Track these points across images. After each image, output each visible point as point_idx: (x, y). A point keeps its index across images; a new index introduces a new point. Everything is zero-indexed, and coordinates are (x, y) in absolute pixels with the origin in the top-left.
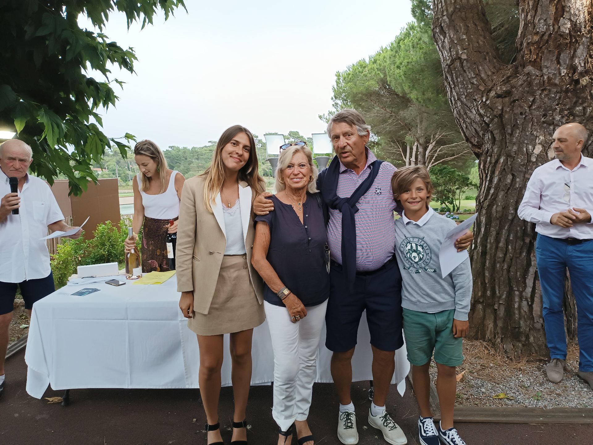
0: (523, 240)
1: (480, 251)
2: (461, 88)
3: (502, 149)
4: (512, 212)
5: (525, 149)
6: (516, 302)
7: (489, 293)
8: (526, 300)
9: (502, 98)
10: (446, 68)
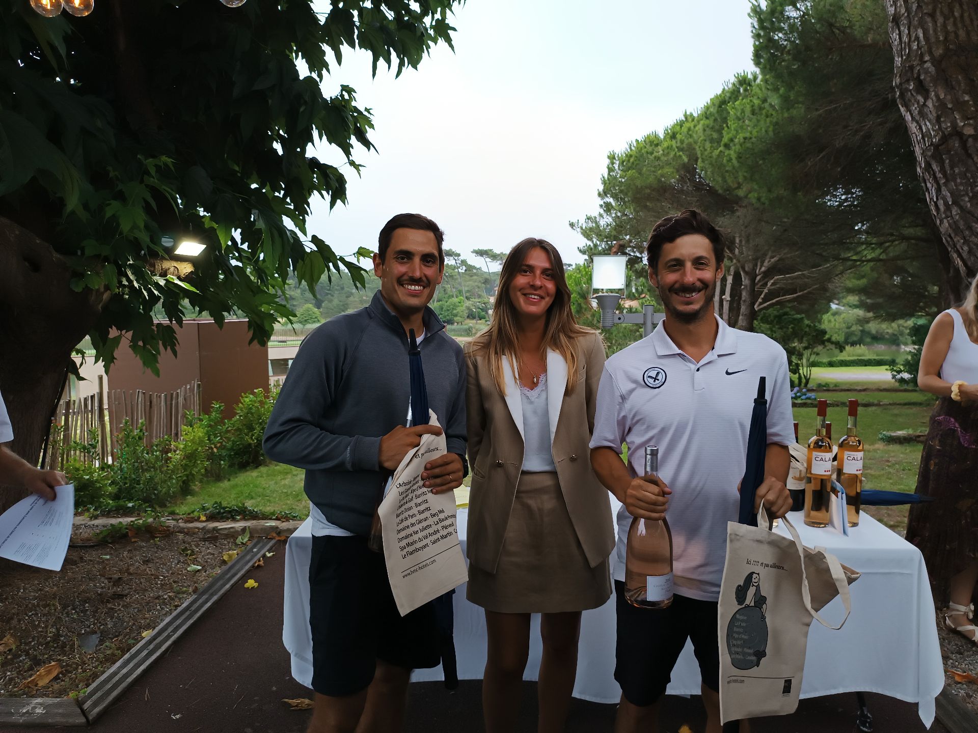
10: (930, 150)
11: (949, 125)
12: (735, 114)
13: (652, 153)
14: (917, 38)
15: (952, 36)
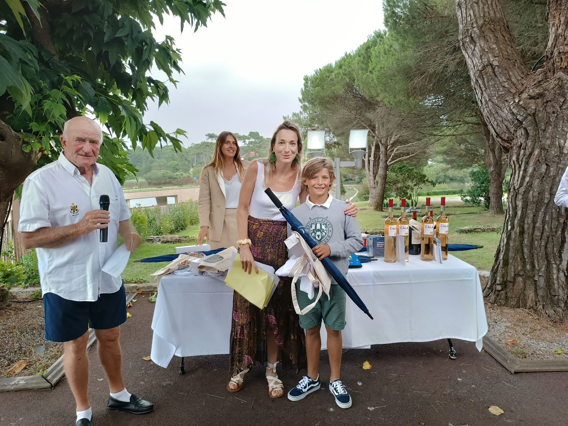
0: (558, 220)
1: (518, 231)
2: (493, 90)
3: (535, 143)
4: (548, 196)
5: (557, 143)
6: (554, 274)
7: (528, 267)
8: (563, 271)
9: (535, 99)
10: (477, 73)
11: (486, 60)
12: (375, 54)
13: (329, 77)
14: (470, 15)
15: (487, 14)
